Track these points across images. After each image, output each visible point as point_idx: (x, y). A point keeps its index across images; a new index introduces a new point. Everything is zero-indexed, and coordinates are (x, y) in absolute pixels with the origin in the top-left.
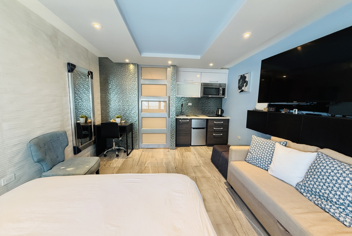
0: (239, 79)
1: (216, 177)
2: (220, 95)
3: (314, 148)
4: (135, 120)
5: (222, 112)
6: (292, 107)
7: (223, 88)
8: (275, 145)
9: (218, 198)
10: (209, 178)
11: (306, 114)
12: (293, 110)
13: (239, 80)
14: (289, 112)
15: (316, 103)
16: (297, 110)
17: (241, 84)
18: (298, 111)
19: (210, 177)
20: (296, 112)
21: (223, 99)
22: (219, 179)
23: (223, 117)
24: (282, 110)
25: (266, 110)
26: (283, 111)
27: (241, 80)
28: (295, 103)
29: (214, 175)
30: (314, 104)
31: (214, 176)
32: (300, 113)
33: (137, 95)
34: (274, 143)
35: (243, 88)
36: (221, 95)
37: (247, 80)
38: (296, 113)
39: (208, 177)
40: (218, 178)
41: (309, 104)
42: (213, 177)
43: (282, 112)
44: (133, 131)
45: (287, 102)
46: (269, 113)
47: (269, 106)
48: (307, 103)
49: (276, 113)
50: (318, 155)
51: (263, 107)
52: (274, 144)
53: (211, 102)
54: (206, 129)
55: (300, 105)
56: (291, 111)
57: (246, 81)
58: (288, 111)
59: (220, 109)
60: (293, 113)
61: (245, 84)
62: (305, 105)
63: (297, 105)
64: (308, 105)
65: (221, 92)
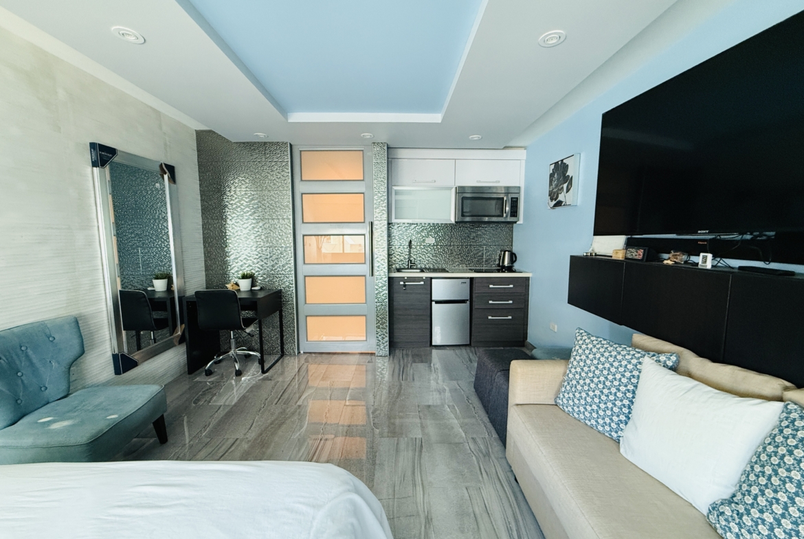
0: (551, 172)
1: (479, 442)
2: (505, 215)
3: (772, 385)
4: (288, 284)
5: (513, 258)
6: (695, 248)
7: (512, 198)
8: (640, 363)
9: (472, 515)
10: (458, 444)
11: (741, 268)
12: (699, 255)
13: (552, 176)
14: (686, 262)
15: (772, 233)
16: (710, 256)
17: (557, 186)
18: (715, 257)
19: (461, 441)
20: (706, 261)
21: (514, 225)
22: (487, 448)
23: (515, 272)
24: (665, 256)
25: (620, 256)
26: (669, 259)
27: (556, 176)
28: (703, 235)
29: (475, 436)
30: (769, 237)
31: (473, 438)
32: (719, 264)
33: (291, 222)
34: (637, 355)
35: (561, 197)
36: (507, 216)
37: (569, 173)
38: (709, 266)
39: (457, 440)
40: (482, 447)
41: (748, 237)
42: (470, 441)
43: (665, 262)
44: (284, 309)
45: (678, 234)
46: (627, 263)
47: (629, 244)
48: (742, 234)
49: (648, 263)
50: (785, 415)
51: (612, 246)
52: (639, 358)
53: (485, 234)
54: (468, 302)
55: (720, 240)
56: (694, 259)
57: (568, 176)
58: (684, 257)
59: (507, 253)
60: (698, 264)
61: (565, 186)
62: (737, 241)
63: (710, 239)
64: (747, 241)
65: (507, 209)
